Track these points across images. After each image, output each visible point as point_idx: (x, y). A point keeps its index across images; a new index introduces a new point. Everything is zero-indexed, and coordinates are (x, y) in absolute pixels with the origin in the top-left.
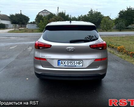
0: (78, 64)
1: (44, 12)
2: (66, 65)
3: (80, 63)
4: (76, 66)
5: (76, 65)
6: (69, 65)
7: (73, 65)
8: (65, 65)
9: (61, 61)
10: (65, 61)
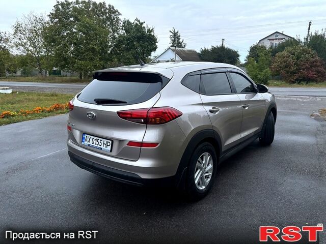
0: (105, 145)
1: (273, 37)
2: (91, 144)
3: (109, 144)
4: (101, 149)
5: (102, 147)
6: (94, 145)
7: (99, 146)
8: (89, 143)
9: (86, 135)
10: (90, 136)
